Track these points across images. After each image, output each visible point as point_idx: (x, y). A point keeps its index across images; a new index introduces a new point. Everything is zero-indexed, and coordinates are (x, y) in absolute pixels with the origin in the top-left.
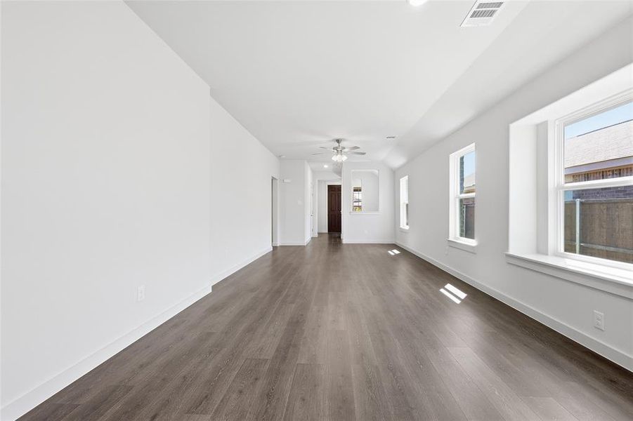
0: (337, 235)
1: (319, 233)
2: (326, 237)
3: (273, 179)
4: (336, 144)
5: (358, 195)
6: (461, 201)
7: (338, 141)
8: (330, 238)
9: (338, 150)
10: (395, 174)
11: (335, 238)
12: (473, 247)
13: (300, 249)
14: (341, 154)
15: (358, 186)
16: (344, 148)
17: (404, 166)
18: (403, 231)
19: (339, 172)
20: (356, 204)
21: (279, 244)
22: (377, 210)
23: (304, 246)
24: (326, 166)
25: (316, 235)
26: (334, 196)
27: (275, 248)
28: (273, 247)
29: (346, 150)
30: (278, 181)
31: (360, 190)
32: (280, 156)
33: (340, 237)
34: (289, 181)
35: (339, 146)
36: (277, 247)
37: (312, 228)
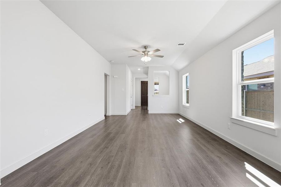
0: (145, 107)
1: (135, 107)
2: (140, 109)
3: (106, 76)
5: (156, 87)
6: (243, 87)
7: (145, 47)
8: (142, 109)
9: (145, 53)
10: (179, 73)
11: (144, 109)
13: (123, 117)
14: (147, 56)
15: (157, 81)
16: (149, 52)
18: (184, 107)
19: (147, 73)
20: (156, 92)
21: (110, 113)
22: (168, 94)
23: (125, 116)
24: (139, 69)
25: (134, 108)
26: (144, 86)
28: (106, 116)
30: (110, 77)
31: (158, 84)
32: (111, 61)
33: (147, 109)
34: (117, 77)
35: (146, 50)
36: (109, 116)
37: (132, 104)
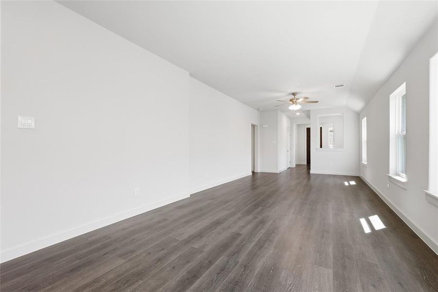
1: (296, 165)
4: (292, 97)
7: (294, 94)
9: (294, 101)
12: (403, 183)
14: (296, 104)
16: (298, 99)
17: (362, 110)
18: (364, 166)
21: (259, 170)
22: (342, 147)
23: (277, 173)
25: (294, 166)
28: (253, 172)
29: (300, 100)
30: (259, 127)
32: (258, 109)
34: (266, 126)
35: (295, 98)
37: (289, 161)
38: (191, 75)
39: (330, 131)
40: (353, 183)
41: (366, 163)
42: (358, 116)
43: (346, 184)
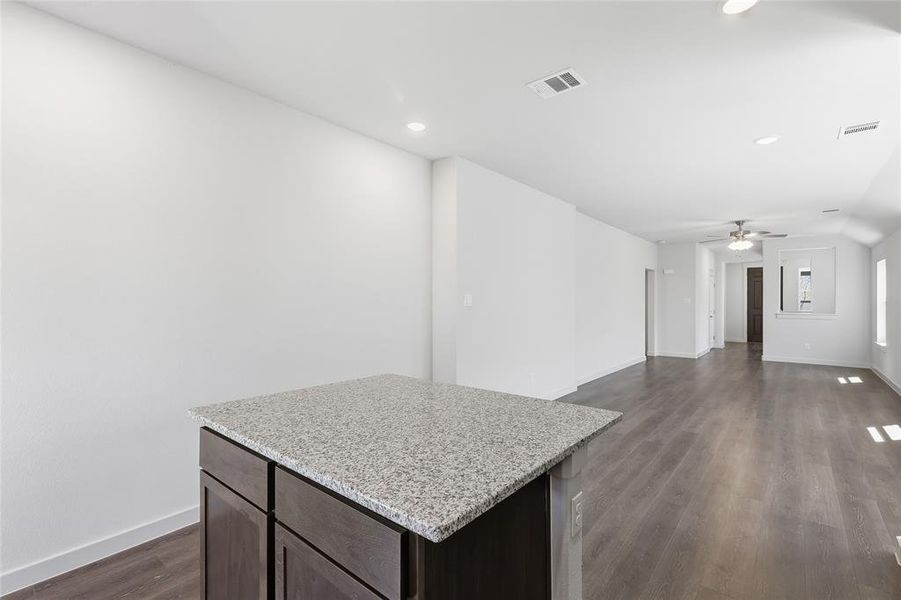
0: (756, 345)
1: (726, 343)
3: (647, 271)
4: (736, 228)
7: (738, 223)
8: (750, 351)
9: (739, 236)
13: (688, 363)
14: (743, 240)
16: (749, 232)
17: (880, 242)
18: (879, 349)
21: (656, 353)
23: (694, 359)
25: (722, 345)
27: (649, 359)
28: (647, 357)
29: (752, 235)
30: (655, 273)
34: (671, 271)
35: (740, 229)
36: (653, 357)
37: (713, 335)
38: (578, 209)
39: (803, 274)
40: (856, 380)
41: (884, 344)
42: (869, 253)
43: (842, 380)
